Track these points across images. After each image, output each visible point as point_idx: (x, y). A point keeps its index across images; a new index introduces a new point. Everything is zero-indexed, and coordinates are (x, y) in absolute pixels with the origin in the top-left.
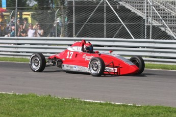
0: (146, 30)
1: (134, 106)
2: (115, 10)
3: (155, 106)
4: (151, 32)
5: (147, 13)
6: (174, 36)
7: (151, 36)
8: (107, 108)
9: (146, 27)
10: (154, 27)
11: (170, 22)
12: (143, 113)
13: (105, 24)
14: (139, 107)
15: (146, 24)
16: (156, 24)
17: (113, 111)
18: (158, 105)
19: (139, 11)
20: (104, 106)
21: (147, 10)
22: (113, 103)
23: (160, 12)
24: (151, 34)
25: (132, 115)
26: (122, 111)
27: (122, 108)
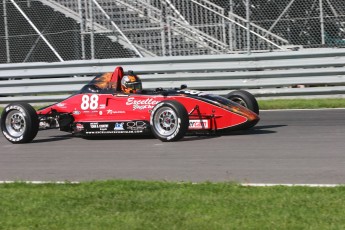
0: (83, 43)
1: (67, 184)
2: (23, 9)
3: (105, 181)
4: (92, 46)
5: (84, 11)
6: (136, 51)
7: (93, 54)
8: (18, 191)
9: (82, 38)
10: (97, 36)
11: (126, 25)
12: (85, 196)
13: (7, 36)
14: (75, 185)
15: (83, 32)
16: (100, 29)
17: (28, 197)
18: (111, 179)
19: (67, 8)
20: (11, 190)
21: (83, 5)
22: (28, 182)
23: (106, 7)
24: (93, 50)
25: (63, 201)
26: (44, 196)
27: (45, 191)
